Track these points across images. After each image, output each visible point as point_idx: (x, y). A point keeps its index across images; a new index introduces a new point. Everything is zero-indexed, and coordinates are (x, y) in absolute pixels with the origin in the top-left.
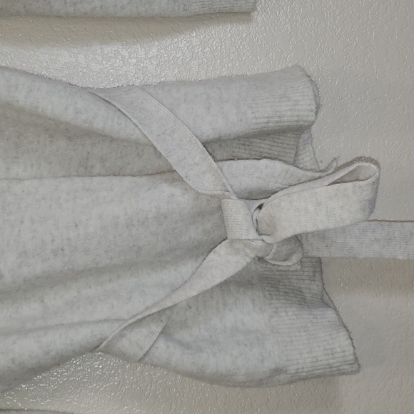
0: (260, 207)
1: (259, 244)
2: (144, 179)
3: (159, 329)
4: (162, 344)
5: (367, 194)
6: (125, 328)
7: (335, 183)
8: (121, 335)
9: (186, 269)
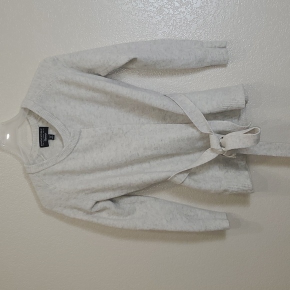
0: (222, 138)
1: (221, 150)
2: (184, 125)
3: (187, 175)
4: (187, 180)
5: (256, 138)
6: (177, 174)
7: (246, 133)
8: (175, 176)
9: (197, 155)
